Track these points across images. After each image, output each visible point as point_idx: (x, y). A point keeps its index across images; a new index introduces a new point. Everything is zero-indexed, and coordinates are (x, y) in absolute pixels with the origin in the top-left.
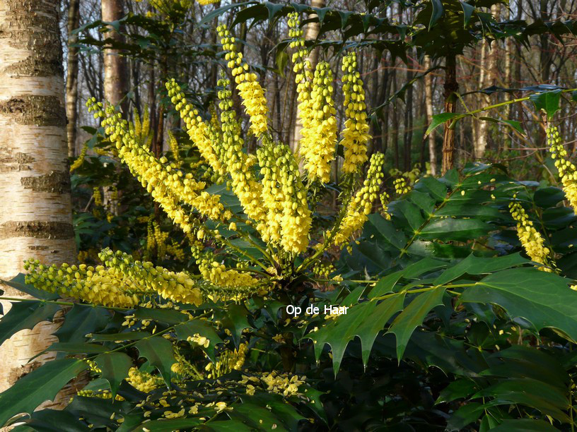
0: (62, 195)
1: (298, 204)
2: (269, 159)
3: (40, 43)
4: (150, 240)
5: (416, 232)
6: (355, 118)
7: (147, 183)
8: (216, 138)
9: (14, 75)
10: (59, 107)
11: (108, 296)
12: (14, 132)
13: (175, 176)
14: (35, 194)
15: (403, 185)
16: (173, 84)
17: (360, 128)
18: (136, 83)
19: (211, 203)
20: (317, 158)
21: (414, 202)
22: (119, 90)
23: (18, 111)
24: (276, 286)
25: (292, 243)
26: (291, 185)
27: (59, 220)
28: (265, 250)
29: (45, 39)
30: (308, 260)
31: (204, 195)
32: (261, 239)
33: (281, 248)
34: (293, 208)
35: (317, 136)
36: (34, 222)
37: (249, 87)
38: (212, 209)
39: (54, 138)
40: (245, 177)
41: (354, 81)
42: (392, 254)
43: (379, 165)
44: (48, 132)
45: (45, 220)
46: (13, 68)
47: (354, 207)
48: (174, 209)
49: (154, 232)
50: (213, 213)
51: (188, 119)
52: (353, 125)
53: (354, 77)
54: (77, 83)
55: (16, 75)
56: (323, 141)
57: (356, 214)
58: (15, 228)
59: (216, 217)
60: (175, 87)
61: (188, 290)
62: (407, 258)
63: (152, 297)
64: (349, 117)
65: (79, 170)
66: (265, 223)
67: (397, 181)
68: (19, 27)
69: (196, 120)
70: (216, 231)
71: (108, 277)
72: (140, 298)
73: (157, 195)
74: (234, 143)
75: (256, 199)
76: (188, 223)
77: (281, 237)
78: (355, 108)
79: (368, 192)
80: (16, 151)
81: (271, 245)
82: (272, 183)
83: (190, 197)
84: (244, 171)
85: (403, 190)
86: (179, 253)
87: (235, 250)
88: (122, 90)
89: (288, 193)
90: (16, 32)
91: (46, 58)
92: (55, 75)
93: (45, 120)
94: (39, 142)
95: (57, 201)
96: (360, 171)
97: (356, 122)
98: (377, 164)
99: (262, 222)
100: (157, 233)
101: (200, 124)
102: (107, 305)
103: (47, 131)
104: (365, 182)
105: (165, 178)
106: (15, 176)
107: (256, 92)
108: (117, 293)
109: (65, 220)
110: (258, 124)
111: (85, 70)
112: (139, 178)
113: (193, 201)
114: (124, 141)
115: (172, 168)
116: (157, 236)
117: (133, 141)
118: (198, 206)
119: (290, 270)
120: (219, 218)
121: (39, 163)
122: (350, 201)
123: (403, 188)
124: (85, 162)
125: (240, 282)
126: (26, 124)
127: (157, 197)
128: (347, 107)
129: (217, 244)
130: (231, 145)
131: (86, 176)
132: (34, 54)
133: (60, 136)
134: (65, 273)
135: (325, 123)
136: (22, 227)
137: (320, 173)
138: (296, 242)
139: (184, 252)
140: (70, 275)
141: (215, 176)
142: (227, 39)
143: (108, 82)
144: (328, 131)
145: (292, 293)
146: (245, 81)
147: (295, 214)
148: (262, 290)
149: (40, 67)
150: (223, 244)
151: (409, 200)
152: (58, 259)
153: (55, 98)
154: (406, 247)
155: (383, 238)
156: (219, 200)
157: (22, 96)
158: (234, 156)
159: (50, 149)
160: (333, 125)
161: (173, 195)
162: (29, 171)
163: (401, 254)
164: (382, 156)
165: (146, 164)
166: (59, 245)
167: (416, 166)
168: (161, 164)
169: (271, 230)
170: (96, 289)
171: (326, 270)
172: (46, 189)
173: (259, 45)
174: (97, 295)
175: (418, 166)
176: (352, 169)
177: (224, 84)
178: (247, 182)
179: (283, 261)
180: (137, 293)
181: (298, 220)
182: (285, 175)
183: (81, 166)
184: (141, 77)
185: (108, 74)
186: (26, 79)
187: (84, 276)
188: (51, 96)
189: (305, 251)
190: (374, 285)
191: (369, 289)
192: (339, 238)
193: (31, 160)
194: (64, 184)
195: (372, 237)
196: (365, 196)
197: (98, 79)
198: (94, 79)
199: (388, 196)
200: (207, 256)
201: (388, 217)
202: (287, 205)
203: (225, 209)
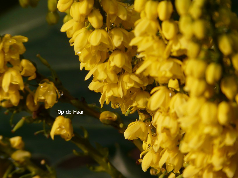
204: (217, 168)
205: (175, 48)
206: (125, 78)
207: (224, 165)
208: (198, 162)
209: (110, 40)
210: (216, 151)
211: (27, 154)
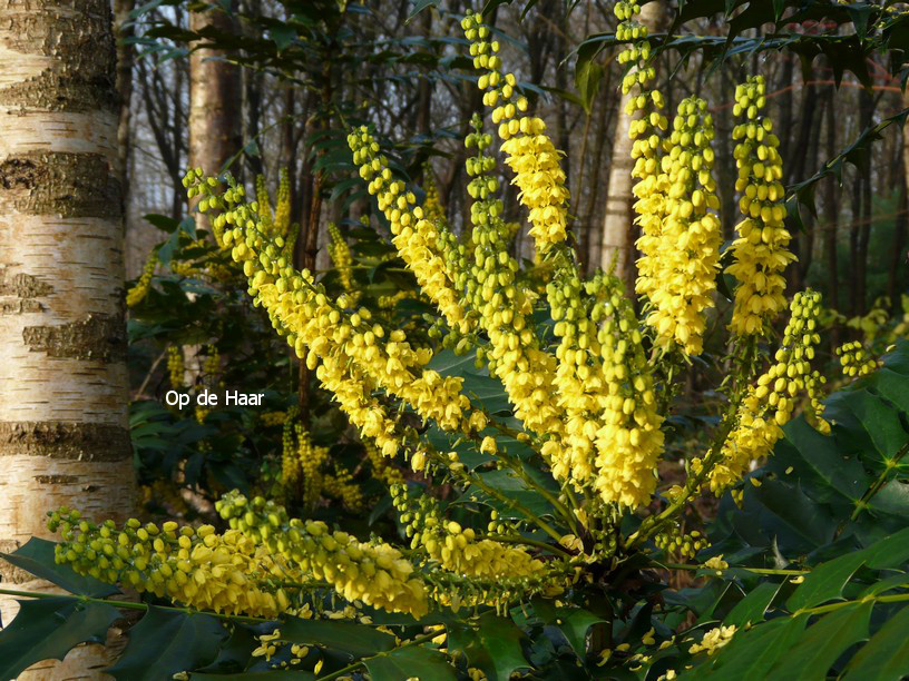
0: (109, 366)
1: (637, 401)
2: (574, 303)
3: (70, 41)
4: (288, 463)
5: (889, 463)
6: (760, 217)
7: (306, 349)
8: (458, 256)
9: (14, 108)
10: (107, 177)
11: (225, 592)
12: (12, 229)
13: (368, 337)
14: (52, 363)
15: (858, 356)
16: (364, 137)
17: (772, 239)
18: (255, 116)
19: (443, 395)
20: (676, 301)
21: (885, 396)
22: (221, 135)
23: (21, 185)
24: (582, 576)
25: (620, 486)
26: (623, 362)
27: (101, 420)
28: (557, 497)
29: (82, 33)
30: (651, 521)
31: (430, 377)
32: (551, 474)
33: (592, 494)
34: (626, 411)
35: (677, 256)
36: (49, 424)
37: (527, 148)
38: (445, 407)
39: (95, 243)
40: (520, 341)
41: (760, 138)
42: (835, 510)
43: (811, 316)
44: (82, 230)
45: (72, 419)
46: (13, 92)
47: (752, 407)
48: (363, 407)
49: (296, 446)
50: (449, 415)
51: (395, 213)
52: (756, 233)
53: (761, 131)
54: (130, 116)
55: (18, 108)
56: (691, 267)
57: (759, 423)
58: (7, 437)
59: (454, 425)
60: (368, 144)
61: (399, 583)
62: (870, 520)
63: (316, 594)
64: (749, 215)
65: (139, 309)
66: (559, 439)
67: (844, 348)
68: (28, 8)
69: (412, 215)
70: (452, 455)
71: (223, 550)
72: (291, 597)
73: (327, 376)
74: (498, 268)
75: (543, 388)
76: (392, 436)
77: (596, 471)
78: (761, 196)
79: (785, 375)
80: (14, 271)
81: (571, 487)
82: (579, 357)
83: (399, 381)
84: (517, 328)
85: (859, 367)
86: (351, 494)
87: (493, 496)
88: (228, 134)
89: (616, 380)
90: (22, 18)
91: (82, 73)
92: (99, 107)
93: (77, 204)
94: (63, 252)
95: (98, 378)
96: (768, 331)
97: (761, 225)
98: (806, 314)
99: (553, 437)
100: (304, 450)
101: (421, 224)
102: (222, 611)
103: (82, 227)
104: (779, 355)
105: (348, 339)
106: (11, 324)
107: (544, 157)
108: (243, 587)
109: (114, 420)
110: (546, 225)
111: (146, 87)
112: (289, 338)
113: (405, 389)
114: (263, 260)
115: (362, 319)
116: (304, 456)
117: (281, 262)
118: (416, 401)
119: (613, 544)
120: (459, 427)
121: (62, 296)
122: (745, 395)
123: (858, 365)
124: (152, 292)
125: (505, 567)
126: (37, 213)
127: (326, 379)
128: (743, 193)
129: (453, 481)
130: (491, 272)
131: (153, 322)
132: (56, 65)
133: (108, 238)
134: (134, 540)
135: (694, 227)
136: (24, 433)
137: (682, 334)
138: (629, 484)
139: (360, 492)
140: (144, 543)
141: (452, 335)
142: (482, 46)
143: (199, 117)
144: (700, 244)
145: (616, 593)
146: (519, 134)
147: (629, 423)
148: (551, 586)
149: (69, 93)
150: (467, 483)
151: (873, 391)
152: (98, 504)
153: (98, 157)
154: (868, 495)
155: (814, 474)
156: (460, 388)
157: (30, 153)
158: (496, 296)
159: (85, 266)
160: (713, 232)
161: (362, 377)
162: (41, 314)
163: (856, 512)
164: (816, 297)
165: (307, 310)
166: (100, 473)
167: (878, 303)
168: (339, 309)
169: (574, 454)
170: (200, 577)
171: (684, 541)
172: (76, 353)
173: (525, 33)
174: (203, 588)
175: (883, 303)
176: (752, 326)
177: (480, 144)
178: (524, 351)
179: (598, 524)
180: (285, 586)
181: (634, 436)
182: (609, 339)
183: (143, 301)
184: (266, 102)
185: (199, 98)
186: (40, 117)
187: (173, 547)
188: (91, 154)
189: (647, 502)
190: (800, 580)
191: (789, 589)
192: (719, 476)
193: (46, 289)
194: (114, 342)
195: (789, 471)
196: (779, 385)
197: (172, 106)
198: (164, 107)
199: (823, 380)
200: (423, 506)
201: (824, 426)
202: (611, 403)
203: (473, 409)
204: (626, 479)
205: (589, 386)
206: (544, 409)
207: (632, 477)
208: (611, 475)
209: (533, 380)
210: (625, 465)
211: (461, 465)
